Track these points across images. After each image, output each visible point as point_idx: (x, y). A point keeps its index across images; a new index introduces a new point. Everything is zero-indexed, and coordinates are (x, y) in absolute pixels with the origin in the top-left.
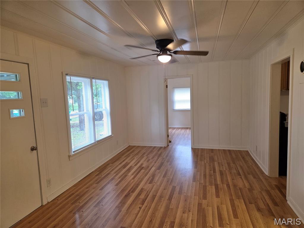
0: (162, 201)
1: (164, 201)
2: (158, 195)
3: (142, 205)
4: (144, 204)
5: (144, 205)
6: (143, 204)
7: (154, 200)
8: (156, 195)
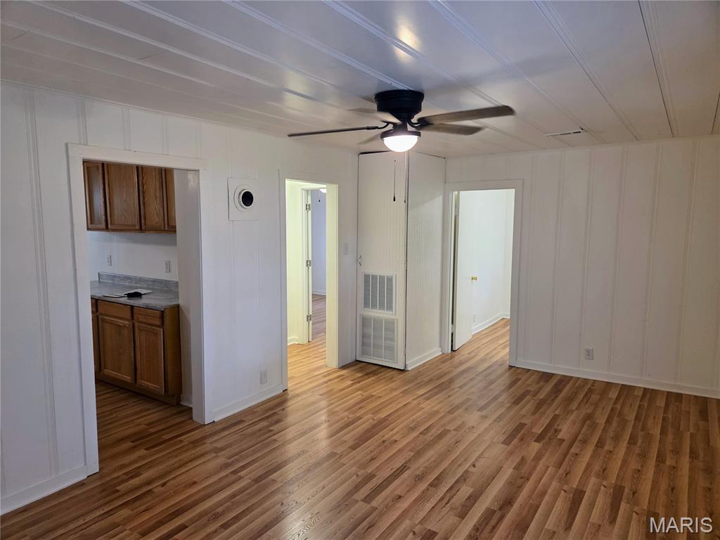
0: (422, 469)
1: (419, 468)
2: (423, 486)
3: (469, 470)
4: (464, 472)
5: (465, 469)
6: (467, 471)
7: (440, 474)
8: (429, 485)
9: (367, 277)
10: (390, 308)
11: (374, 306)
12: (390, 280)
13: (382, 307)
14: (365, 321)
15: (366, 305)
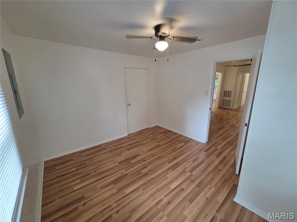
9: (225, 91)
10: (230, 97)
11: (226, 97)
12: (231, 92)
13: (228, 97)
14: (223, 100)
15: (224, 96)
